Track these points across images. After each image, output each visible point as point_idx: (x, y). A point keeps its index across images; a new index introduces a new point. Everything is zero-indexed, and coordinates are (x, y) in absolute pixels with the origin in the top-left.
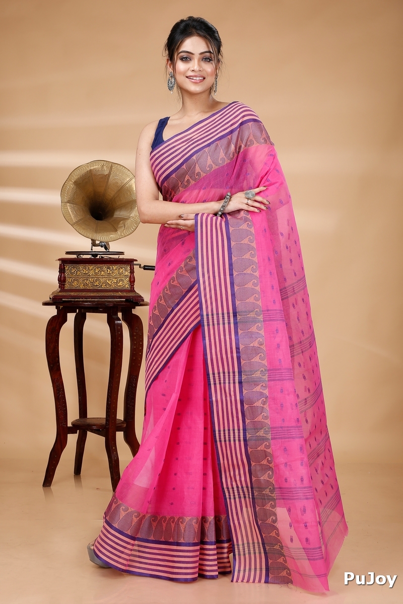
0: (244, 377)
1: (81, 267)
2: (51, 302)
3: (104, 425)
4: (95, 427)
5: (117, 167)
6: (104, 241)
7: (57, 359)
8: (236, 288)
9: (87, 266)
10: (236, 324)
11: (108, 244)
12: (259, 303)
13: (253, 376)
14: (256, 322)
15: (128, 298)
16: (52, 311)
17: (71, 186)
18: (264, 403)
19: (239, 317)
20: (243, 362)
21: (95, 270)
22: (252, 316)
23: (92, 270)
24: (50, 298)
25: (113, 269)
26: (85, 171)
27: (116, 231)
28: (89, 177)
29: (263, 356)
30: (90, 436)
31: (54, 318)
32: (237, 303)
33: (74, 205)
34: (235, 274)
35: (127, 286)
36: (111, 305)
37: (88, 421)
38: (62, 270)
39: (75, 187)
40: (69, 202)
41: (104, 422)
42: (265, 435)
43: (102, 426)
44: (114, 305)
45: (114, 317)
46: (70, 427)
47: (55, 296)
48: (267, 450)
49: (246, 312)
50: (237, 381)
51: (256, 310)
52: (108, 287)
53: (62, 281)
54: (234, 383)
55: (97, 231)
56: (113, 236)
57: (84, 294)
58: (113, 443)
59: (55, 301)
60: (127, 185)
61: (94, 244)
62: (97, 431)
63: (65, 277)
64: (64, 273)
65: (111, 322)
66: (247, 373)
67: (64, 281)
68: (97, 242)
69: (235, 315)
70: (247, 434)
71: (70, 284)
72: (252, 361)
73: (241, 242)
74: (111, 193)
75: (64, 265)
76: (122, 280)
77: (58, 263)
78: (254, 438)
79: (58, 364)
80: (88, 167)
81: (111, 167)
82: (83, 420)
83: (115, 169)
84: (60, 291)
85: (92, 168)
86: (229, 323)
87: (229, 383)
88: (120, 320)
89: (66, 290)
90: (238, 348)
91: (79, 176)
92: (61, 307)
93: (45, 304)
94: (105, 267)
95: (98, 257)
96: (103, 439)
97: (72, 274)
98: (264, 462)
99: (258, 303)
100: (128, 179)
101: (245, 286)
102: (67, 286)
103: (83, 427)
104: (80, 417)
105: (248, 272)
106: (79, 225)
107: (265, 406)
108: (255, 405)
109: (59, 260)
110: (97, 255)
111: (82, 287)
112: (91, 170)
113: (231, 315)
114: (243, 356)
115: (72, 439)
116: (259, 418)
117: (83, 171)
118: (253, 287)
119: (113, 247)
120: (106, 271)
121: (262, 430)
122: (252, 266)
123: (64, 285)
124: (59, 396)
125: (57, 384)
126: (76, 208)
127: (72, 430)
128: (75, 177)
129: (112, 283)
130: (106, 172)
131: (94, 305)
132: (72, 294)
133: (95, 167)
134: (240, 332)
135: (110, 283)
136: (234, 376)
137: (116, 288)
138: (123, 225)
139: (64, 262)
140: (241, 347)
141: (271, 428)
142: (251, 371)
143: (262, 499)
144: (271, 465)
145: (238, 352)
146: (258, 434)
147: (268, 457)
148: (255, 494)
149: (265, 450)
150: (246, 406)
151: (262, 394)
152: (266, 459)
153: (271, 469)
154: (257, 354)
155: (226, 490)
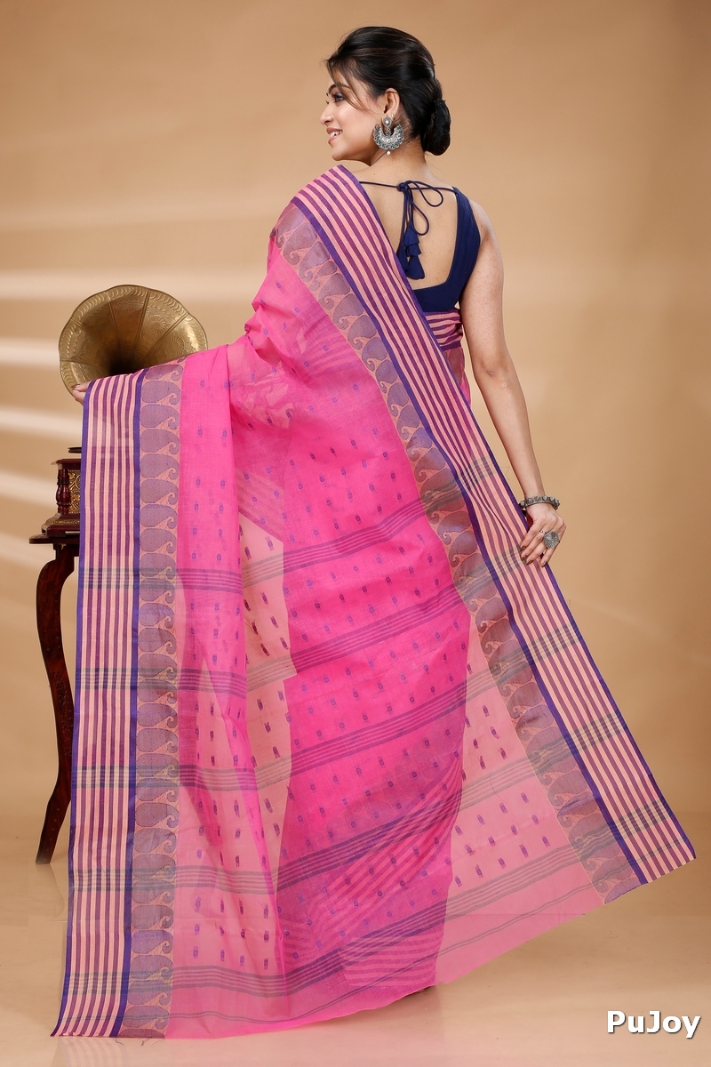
0: (140, 679)
2: (46, 537)
5: (157, 297)
7: (57, 637)
8: (142, 529)
10: (136, 588)
12: (174, 556)
13: (155, 678)
14: (166, 589)
16: (49, 553)
17: (76, 331)
18: (171, 725)
19: (142, 578)
20: (142, 654)
22: (161, 577)
24: (43, 531)
26: (102, 305)
28: (108, 313)
29: (171, 645)
31: (50, 564)
32: (141, 553)
34: (143, 505)
38: (62, 481)
39: (84, 333)
40: (73, 360)
42: (169, 778)
47: (51, 527)
48: (170, 803)
49: (151, 570)
50: (128, 685)
51: (168, 568)
53: (62, 499)
54: (123, 688)
59: (51, 535)
60: (176, 329)
64: (67, 485)
66: (147, 673)
67: (68, 499)
69: (136, 575)
70: (137, 775)
72: (155, 653)
73: (158, 453)
74: (148, 344)
75: (65, 472)
77: (57, 468)
78: (150, 782)
79: (59, 646)
80: (106, 296)
81: (148, 297)
83: (154, 300)
84: (61, 518)
85: (113, 299)
86: (126, 586)
87: (114, 687)
89: (72, 515)
90: (135, 630)
91: (90, 314)
92: (62, 546)
93: (35, 541)
98: (162, 825)
99: (172, 556)
100: (177, 318)
101: (156, 527)
102: (72, 509)
105: (163, 504)
107: (173, 730)
108: (157, 726)
109: (59, 462)
112: (111, 301)
113: (131, 573)
114: (141, 644)
116: (162, 750)
117: (97, 304)
118: (167, 529)
121: (166, 770)
122: (170, 493)
123: (68, 506)
126: (85, 370)
128: (84, 314)
130: (139, 307)
133: (118, 297)
134: (142, 603)
136: (124, 675)
139: (64, 466)
140: (141, 628)
141: (181, 767)
142: (153, 670)
143: (147, 889)
144: (173, 830)
145: (135, 636)
146: (157, 776)
147: (170, 816)
148: (134, 882)
149: (167, 802)
150: (139, 728)
151: (168, 709)
152: (166, 819)
153: (172, 837)
154: (163, 642)
155: (76, 874)
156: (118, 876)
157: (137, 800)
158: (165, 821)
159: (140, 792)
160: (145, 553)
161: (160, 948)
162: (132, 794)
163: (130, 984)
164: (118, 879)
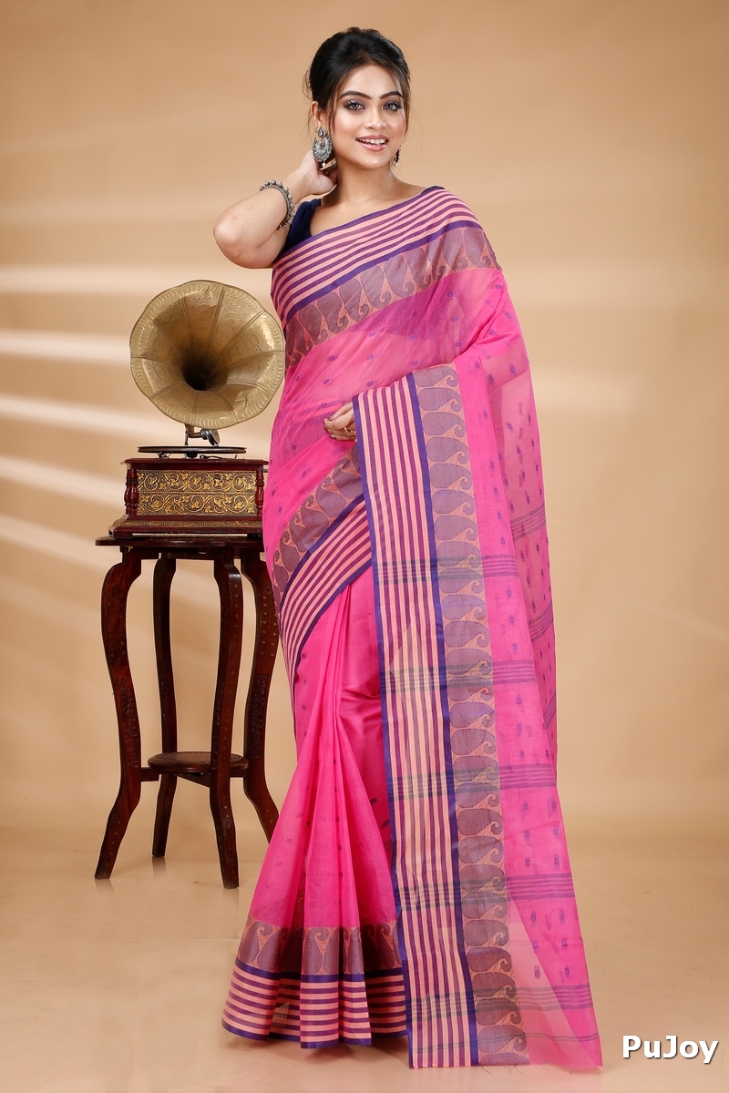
0: (449, 677)
1: (167, 475)
2: (112, 538)
3: (207, 765)
4: (191, 770)
5: (232, 293)
6: (209, 427)
7: (122, 643)
8: (436, 516)
9: (179, 473)
10: (435, 580)
11: (217, 434)
12: (476, 543)
13: (466, 674)
14: (470, 579)
15: (253, 532)
16: (114, 556)
17: (148, 327)
18: (487, 724)
19: (440, 569)
20: (448, 650)
21: (192, 480)
22: (463, 566)
23: (187, 480)
24: (110, 533)
25: (225, 479)
26: (175, 300)
27: (231, 408)
28: (182, 311)
29: (483, 638)
30: (183, 785)
31: (116, 567)
32: (438, 542)
33: (155, 363)
34: (433, 490)
35: (251, 510)
36: (222, 544)
37: (179, 758)
38: (132, 481)
39: (156, 330)
40: (145, 356)
41: (208, 759)
42: (488, 781)
43: (203, 767)
44: (228, 544)
45: (227, 566)
46: (145, 769)
47: (119, 528)
48: (492, 809)
49: (453, 559)
50: (437, 685)
51: (471, 556)
52: (216, 512)
53: (131, 500)
54: (433, 687)
55: (196, 409)
56: (225, 418)
57: (171, 524)
58: (224, 797)
59: (118, 537)
60: (252, 326)
61: (190, 434)
62: (196, 776)
63: (137, 494)
64: (136, 485)
65: (221, 575)
66: (456, 671)
67: (136, 500)
68: (197, 430)
69: (434, 566)
70: (455, 780)
71: (147, 505)
72: (464, 647)
73: (443, 436)
74: (222, 341)
75: (135, 472)
76: (242, 500)
77: (125, 468)
78: (470, 787)
79: (124, 653)
80: (180, 292)
81: (223, 292)
82: (169, 756)
83: (229, 297)
84: (128, 520)
85: (187, 294)
86: (424, 579)
87: (422, 689)
88: (237, 572)
89: (139, 516)
90: (439, 625)
91: (163, 310)
92: (130, 548)
93: (101, 543)
94: (210, 475)
95: (198, 457)
96: (207, 790)
97: (150, 487)
98: (487, 832)
99: (474, 543)
101: (451, 514)
102: (141, 511)
103: (169, 770)
104: (165, 750)
105: (455, 489)
106: (163, 399)
107: (489, 729)
108: (471, 726)
109: (127, 461)
110: (195, 453)
111: (168, 511)
112: (185, 299)
113: (428, 564)
114: (448, 639)
115: (150, 791)
116: (478, 751)
117: (171, 300)
118: (464, 515)
119: (225, 439)
120: (213, 483)
121: (484, 773)
122: (462, 478)
123: (135, 508)
124: (125, 711)
125: (122, 689)
126: (157, 368)
127: (150, 774)
128: (157, 311)
129: (223, 505)
130: (213, 303)
131: (189, 544)
132: (151, 524)
133: (192, 293)
134: (443, 596)
135: (219, 503)
136: (431, 675)
137: (231, 514)
138: (243, 398)
139: (135, 465)
140: (446, 622)
141: (501, 768)
142: (463, 667)
143: (477, 903)
144: (498, 837)
145: (440, 631)
146: (475, 780)
147: (493, 823)
148: (463, 895)
149: (489, 808)
150: (453, 730)
151: (482, 707)
152: (490, 825)
153: (498, 844)
154: (473, 635)
155: (402, 893)
156: (446, 890)
157: (457, 807)
158: (489, 828)
159: (460, 798)
160: (441, 542)
161: (499, 966)
162: (451, 802)
163: (476, 1003)
164: (446, 894)
